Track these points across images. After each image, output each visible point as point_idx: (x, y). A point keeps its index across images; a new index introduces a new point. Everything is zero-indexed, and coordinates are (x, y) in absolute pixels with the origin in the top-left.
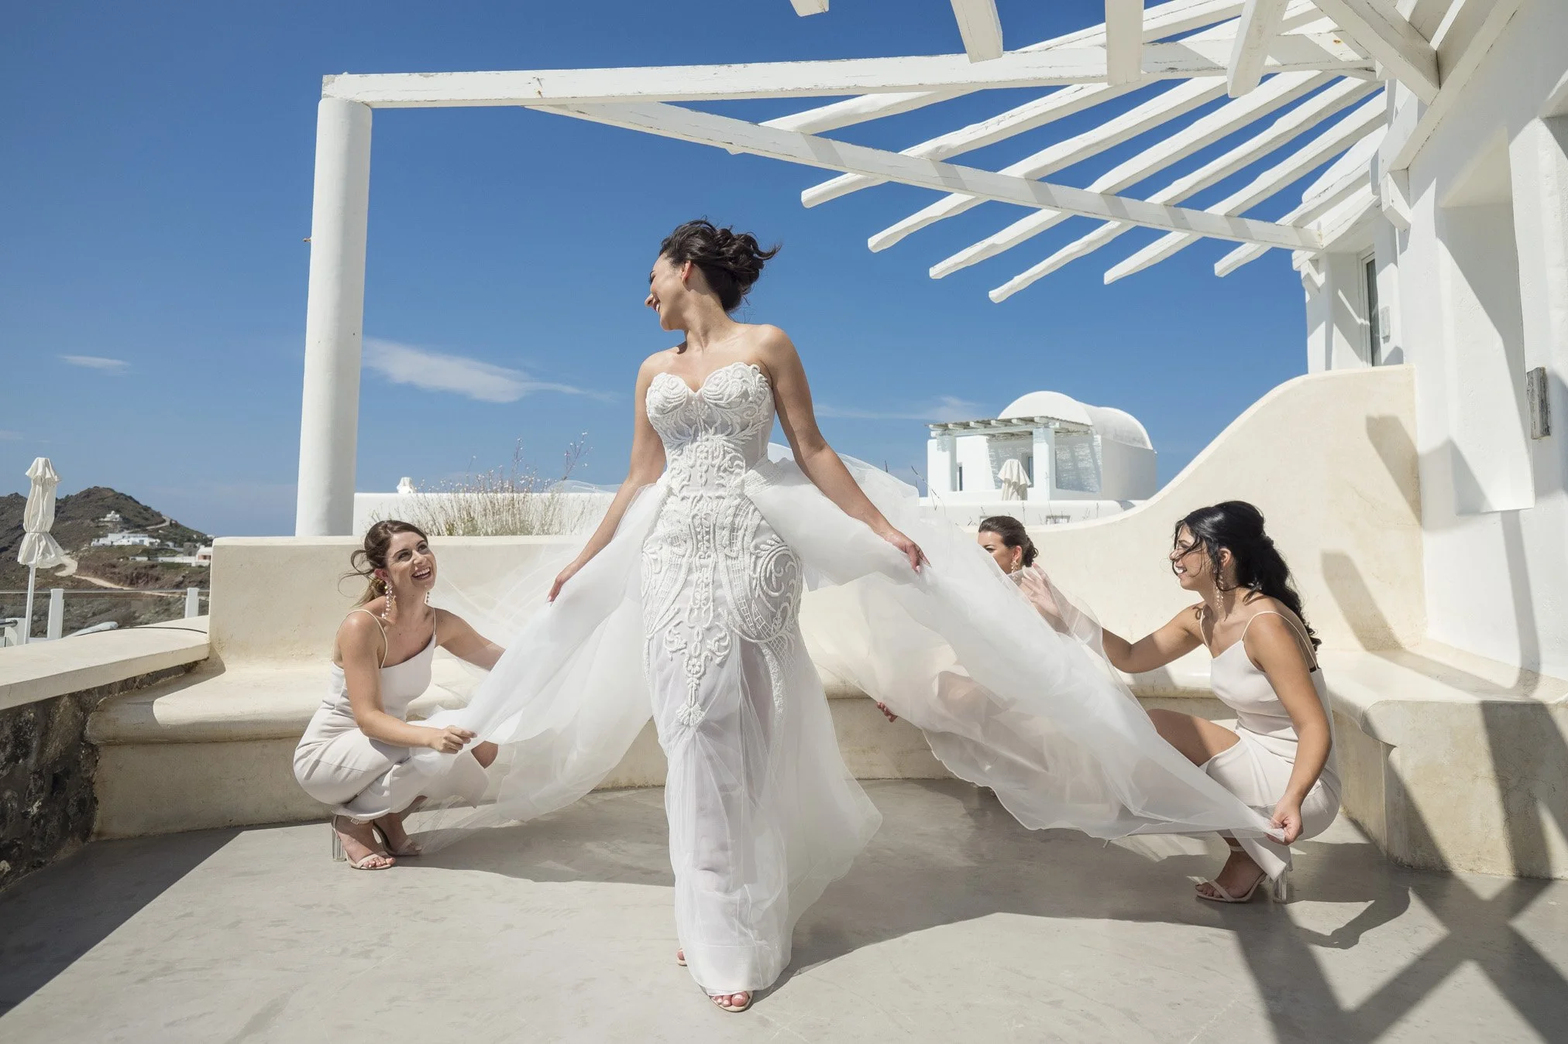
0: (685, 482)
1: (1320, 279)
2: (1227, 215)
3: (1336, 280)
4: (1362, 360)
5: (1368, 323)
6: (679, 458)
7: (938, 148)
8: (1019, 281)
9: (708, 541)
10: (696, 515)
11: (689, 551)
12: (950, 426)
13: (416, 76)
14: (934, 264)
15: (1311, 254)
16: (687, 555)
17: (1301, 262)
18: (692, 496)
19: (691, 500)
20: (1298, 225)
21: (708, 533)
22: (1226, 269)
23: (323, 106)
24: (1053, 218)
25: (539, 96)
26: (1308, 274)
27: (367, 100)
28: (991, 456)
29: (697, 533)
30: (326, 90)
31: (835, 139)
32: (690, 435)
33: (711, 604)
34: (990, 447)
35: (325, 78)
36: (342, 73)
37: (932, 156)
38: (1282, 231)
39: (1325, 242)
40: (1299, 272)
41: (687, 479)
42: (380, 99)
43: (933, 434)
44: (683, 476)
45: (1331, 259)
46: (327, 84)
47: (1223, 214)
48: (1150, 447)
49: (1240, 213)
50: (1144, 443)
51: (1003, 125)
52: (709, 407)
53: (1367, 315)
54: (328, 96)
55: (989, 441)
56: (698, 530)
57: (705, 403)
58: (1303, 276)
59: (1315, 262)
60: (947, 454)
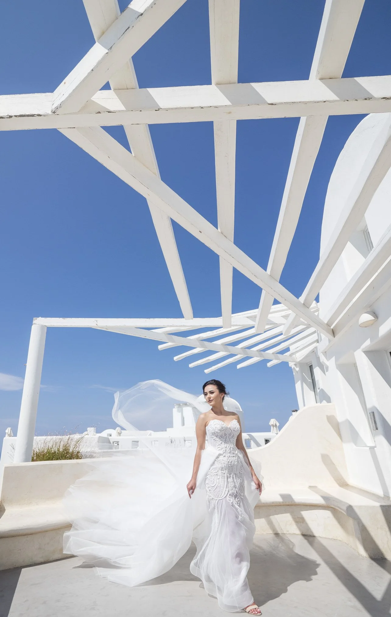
0: (224, 452)
1: (297, 369)
2: (273, 353)
3: (302, 370)
4: (311, 390)
5: (312, 381)
6: (221, 444)
7: (200, 337)
8: (214, 368)
9: (231, 469)
10: (229, 461)
11: (227, 472)
12: (181, 404)
13: (61, 319)
14: (191, 363)
15: (294, 363)
16: (226, 473)
17: (291, 365)
18: (227, 455)
19: (227, 456)
20: (291, 355)
21: (231, 467)
22: (271, 365)
23: (33, 327)
24: (225, 354)
25: (97, 325)
26: (294, 368)
27: (46, 325)
28: (193, 414)
29: (229, 467)
30: (34, 322)
31: (172, 335)
32: (224, 438)
33: (234, 488)
34: (193, 411)
35: (34, 318)
36: (39, 317)
37: (197, 339)
38: (285, 357)
39: (298, 360)
40: (291, 367)
41: (225, 450)
42: (50, 325)
43: (176, 407)
44: (223, 450)
45: (300, 364)
46: (35, 320)
47: (271, 353)
48: (241, 410)
49: (276, 352)
50: (239, 409)
51: (218, 333)
52: (231, 431)
53: (311, 379)
54: (35, 324)
55: (193, 409)
56: (229, 466)
57: (231, 430)
58: (292, 368)
59: (295, 365)
60: (180, 414)
